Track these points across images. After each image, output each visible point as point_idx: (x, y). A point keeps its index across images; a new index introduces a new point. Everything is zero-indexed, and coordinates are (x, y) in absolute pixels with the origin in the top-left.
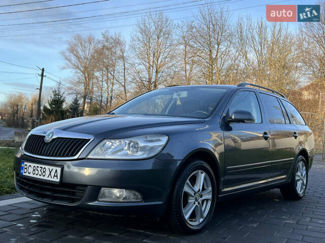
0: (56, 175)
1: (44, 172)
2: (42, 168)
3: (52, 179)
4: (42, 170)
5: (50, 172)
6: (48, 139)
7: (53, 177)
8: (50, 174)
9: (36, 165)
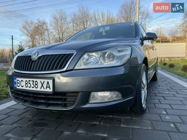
0: (48, 86)
1: (36, 84)
2: (33, 81)
3: (45, 90)
4: (34, 83)
5: (42, 84)
6: (35, 57)
7: (45, 88)
8: (42, 86)
9: (28, 80)
